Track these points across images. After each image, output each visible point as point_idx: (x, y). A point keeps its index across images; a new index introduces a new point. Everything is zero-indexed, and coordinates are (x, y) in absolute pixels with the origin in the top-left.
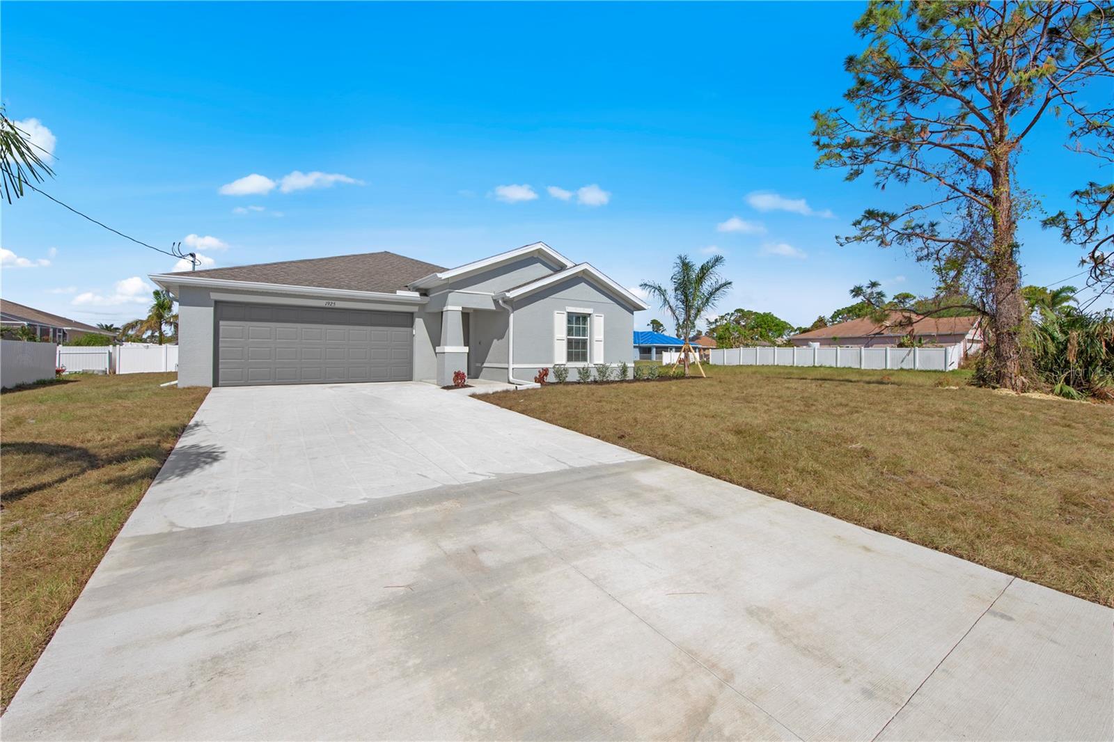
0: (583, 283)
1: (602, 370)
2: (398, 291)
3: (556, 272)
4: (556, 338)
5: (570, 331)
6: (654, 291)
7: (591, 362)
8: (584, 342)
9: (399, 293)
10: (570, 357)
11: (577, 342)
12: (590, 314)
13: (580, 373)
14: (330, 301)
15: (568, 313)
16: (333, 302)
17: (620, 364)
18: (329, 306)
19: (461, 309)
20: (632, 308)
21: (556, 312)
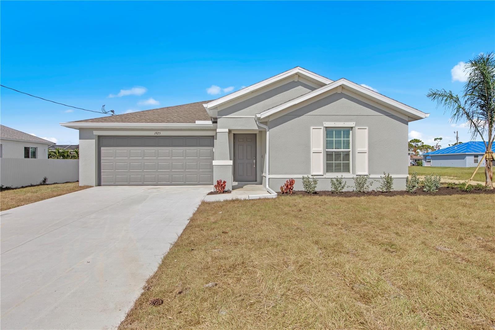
0: (343, 99)
1: (361, 181)
2: (196, 121)
3: (313, 89)
4: (312, 151)
5: (328, 144)
6: (446, 100)
7: (353, 173)
8: (347, 155)
9: (198, 122)
10: (329, 168)
11: (338, 154)
12: (352, 128)
13: (333, 184)
14: (158, 132)
15: (326, 127)
16: (159, 132)
17: (383, 176)
18: (157, 135)
19: (228, 131)
20: (406, 119)
21: (312, 128)
